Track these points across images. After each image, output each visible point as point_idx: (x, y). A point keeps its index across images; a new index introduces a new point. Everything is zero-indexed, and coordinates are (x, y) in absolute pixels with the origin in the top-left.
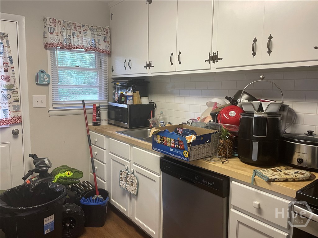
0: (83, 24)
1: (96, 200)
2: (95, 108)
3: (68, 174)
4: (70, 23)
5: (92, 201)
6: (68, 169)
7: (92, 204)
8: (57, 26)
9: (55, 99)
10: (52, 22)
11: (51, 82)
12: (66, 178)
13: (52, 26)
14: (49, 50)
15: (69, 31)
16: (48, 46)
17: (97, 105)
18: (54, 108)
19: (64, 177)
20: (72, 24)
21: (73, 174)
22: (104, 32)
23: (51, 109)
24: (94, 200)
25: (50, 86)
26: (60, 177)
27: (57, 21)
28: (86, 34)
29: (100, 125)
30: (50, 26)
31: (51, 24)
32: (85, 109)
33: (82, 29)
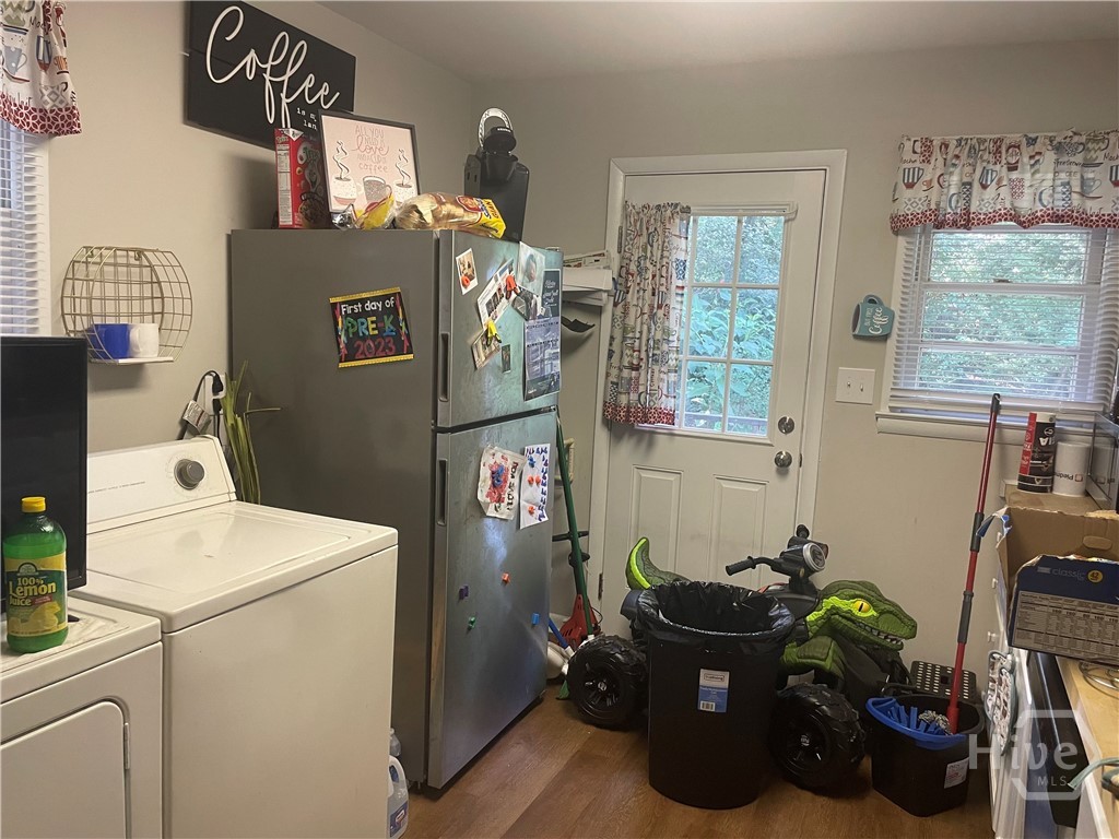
0: (1033, 135)
1: (928, 726)
2: (1033, 428)
3: (860, 609)
4: (981, 141)
5: (914, 723)
6: (863, 594)
7: (902, 728)
8: (933, 161)
9: (905, 384)
10: (918, 150)
11: (895, 331)
12: (849, 617)
13: (917, 165)
14: (903, 235)
15: (968, 169)
16: (900, 225)
18: (892, 409)
19: (847, 612)
20: (987, 144)
21: (875, 614)
23: (886, 411)
24: (923, 725)
25: (892, 342)
26: (833, 607)
27: (936, 143)
28: (1037, 167)
30: (911, 165)
31: (915, 157)
32: (994, 426)
33: (1026, 151)
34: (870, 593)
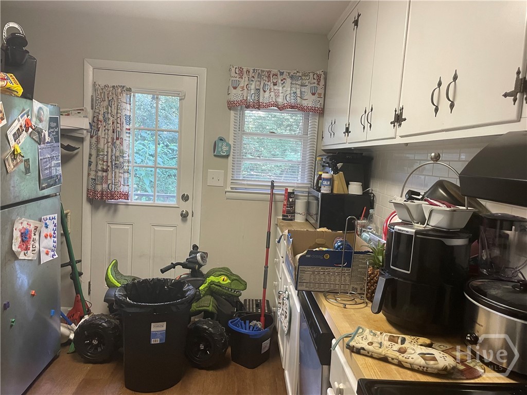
0: (282, 71)
1: (254, 328)
2: (287, 195)
3: (223, 280)
4: (263, 71)
5: (248, 327)
6: (224, 273)
7: (243, 331)
8: (244, 78)
9: (237, 177)
10: (238, 72)
11: (232, 154)
12: (219, 285)
13: (237, 79)
14: (233, 110)
15: (258, 83)
16: (232, 106)
17: (290, 190)
18: (232, 188)
19: (217, 283)
20: (265, 73)
21: (229, 281)
22: (314, 79)
23: (229, 189)
24: (251, 328)
25: (230, 158)
26: (212, 281)
27: (245, 70)
28: (284, 85)
29: (291, 220)
30: (235, 79)
31: (236, 75)
32: (272, 194)
33: (280, 78)
34: (226, 272)
